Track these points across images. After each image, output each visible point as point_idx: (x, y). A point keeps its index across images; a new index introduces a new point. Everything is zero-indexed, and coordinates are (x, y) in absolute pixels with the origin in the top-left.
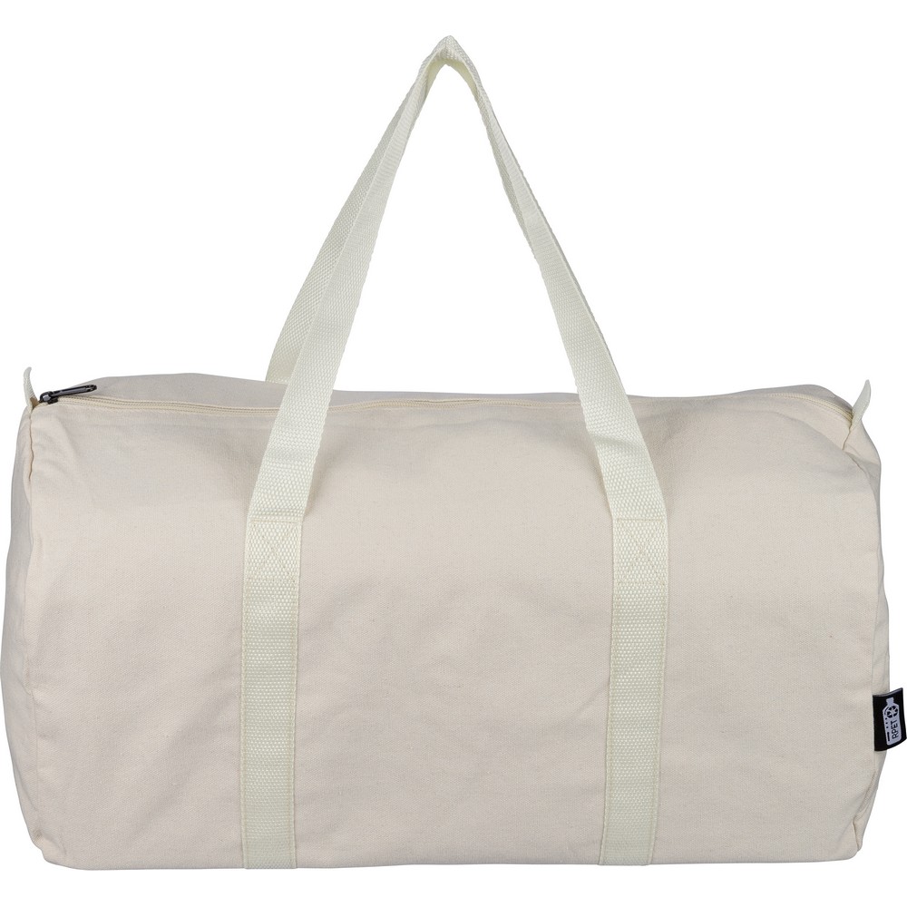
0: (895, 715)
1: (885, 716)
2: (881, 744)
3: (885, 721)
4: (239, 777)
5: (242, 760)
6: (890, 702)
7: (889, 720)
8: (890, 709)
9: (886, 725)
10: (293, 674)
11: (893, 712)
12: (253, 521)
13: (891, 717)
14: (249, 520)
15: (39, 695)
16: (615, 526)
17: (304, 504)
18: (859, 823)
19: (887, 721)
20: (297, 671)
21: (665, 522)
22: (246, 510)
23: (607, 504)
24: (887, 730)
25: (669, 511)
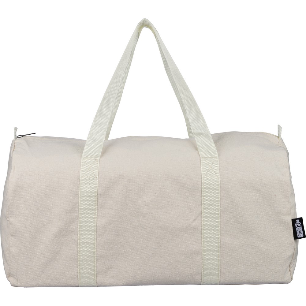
0: (300, 226)
1: (296, 226)
2: (296, 237)
3: (296, 228)
4: (78, 249)
5: (79, 243)
6: (298, 221)
7: (298, 228)
8: (298, 224)
9: (297, 230)
10: (96, 211)
11: (299, 225)
12: (83, 159)
13: (298, 227)
14: (82, 159)
15: (11, 220)
16: (201, 159)
17: (100, 154)
18: (291, 269)
19: (297, 228)
20: (97, 210)
21: (218, 158)
22: (81, 156)
23: (198, 153)
24: (297, 232)
25: (219, 155)
